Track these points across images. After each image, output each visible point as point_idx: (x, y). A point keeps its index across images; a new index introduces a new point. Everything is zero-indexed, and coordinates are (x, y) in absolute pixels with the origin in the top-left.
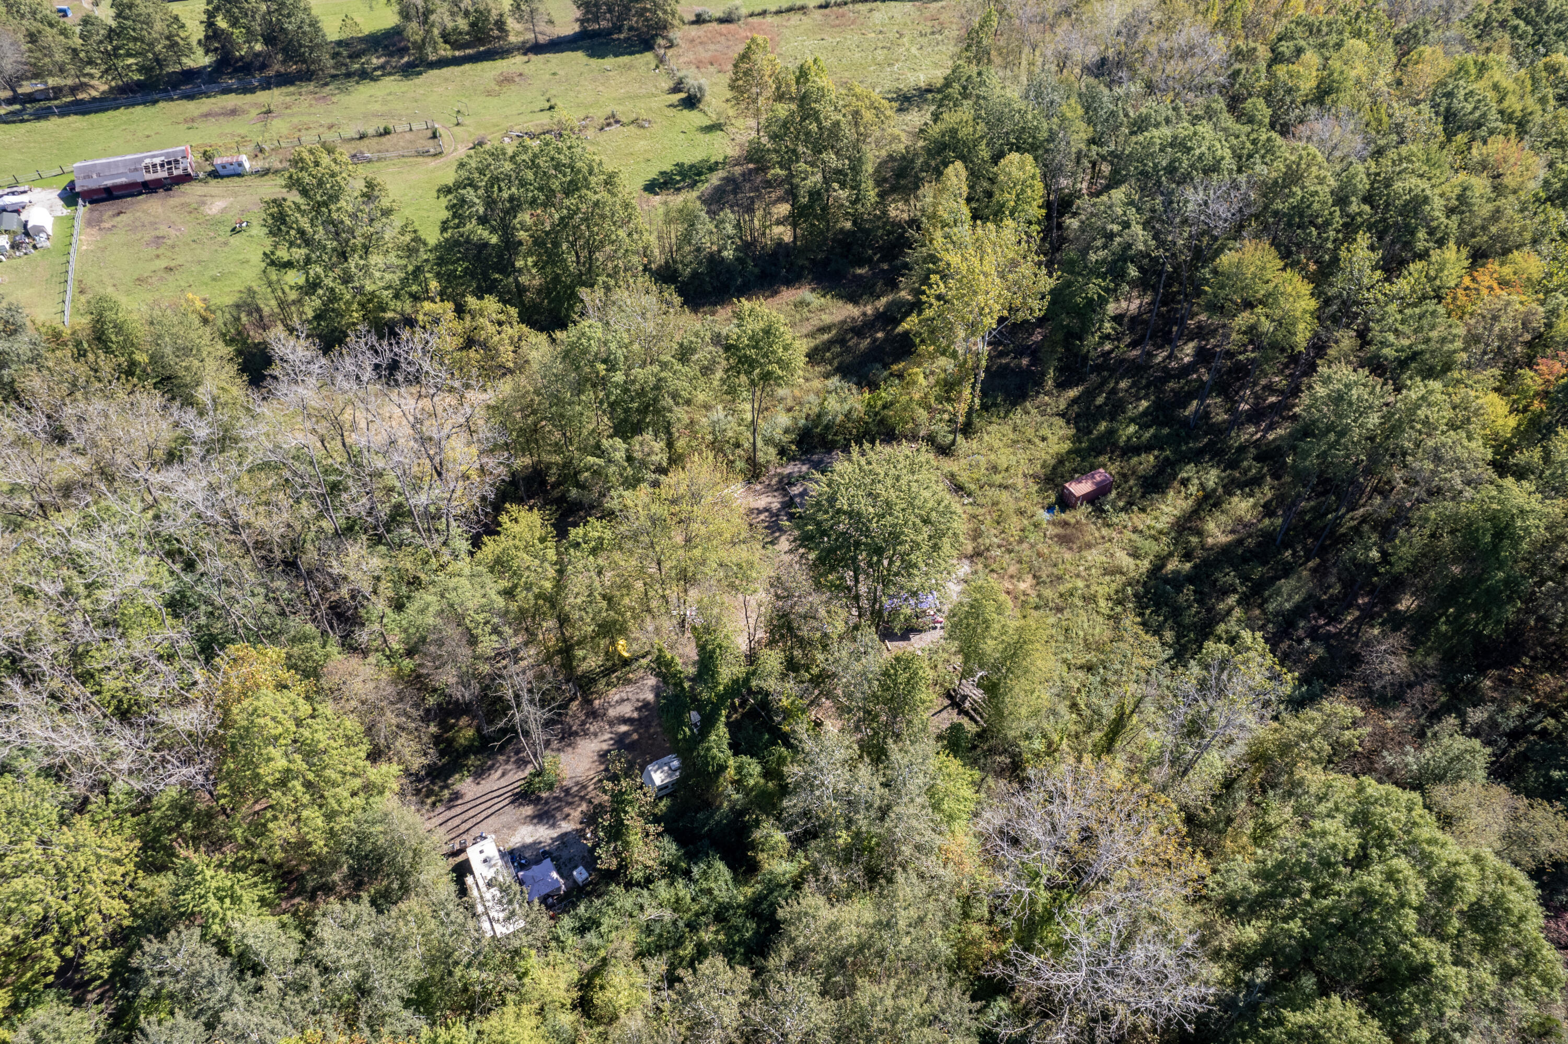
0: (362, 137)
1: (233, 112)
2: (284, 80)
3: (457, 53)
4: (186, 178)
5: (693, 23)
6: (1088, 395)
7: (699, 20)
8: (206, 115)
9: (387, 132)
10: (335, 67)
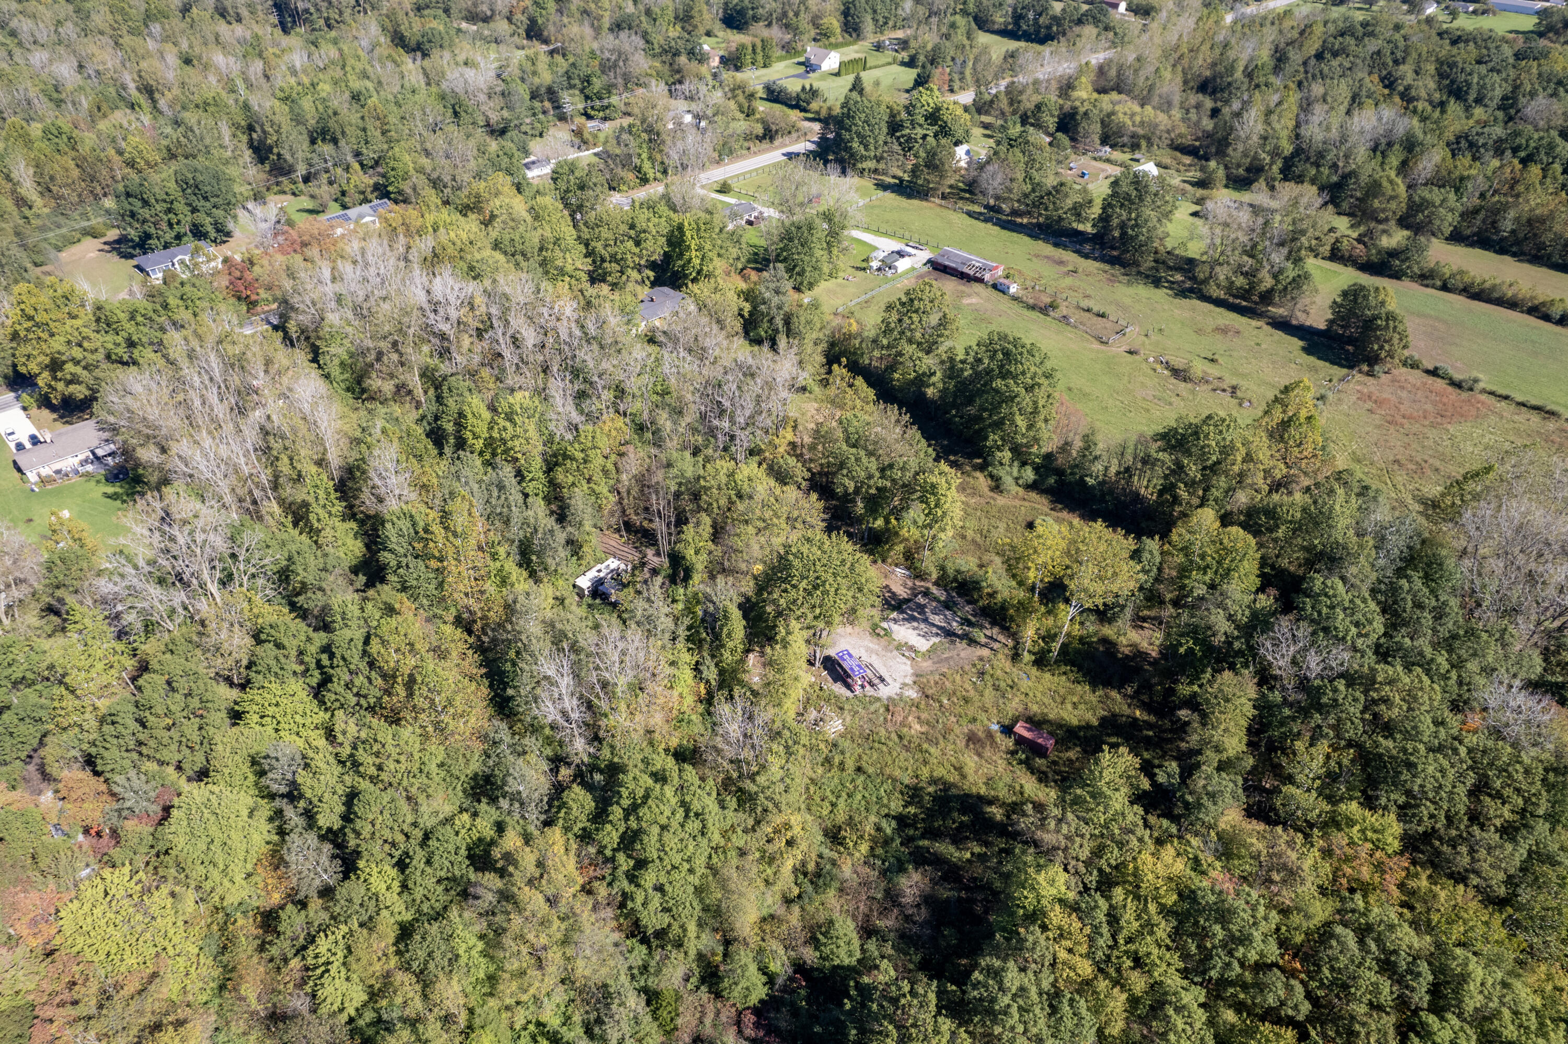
0: (1088, 310)
1: (1061, 263)
2: (1112, 261)
3: (1231, 300)
4: (980, 280)
5: (1428, 372)
6: (1150, 726)
7: (1434, 373)
8: (1047, 257)
9: (1102, 316)
10: (1152, 268)
